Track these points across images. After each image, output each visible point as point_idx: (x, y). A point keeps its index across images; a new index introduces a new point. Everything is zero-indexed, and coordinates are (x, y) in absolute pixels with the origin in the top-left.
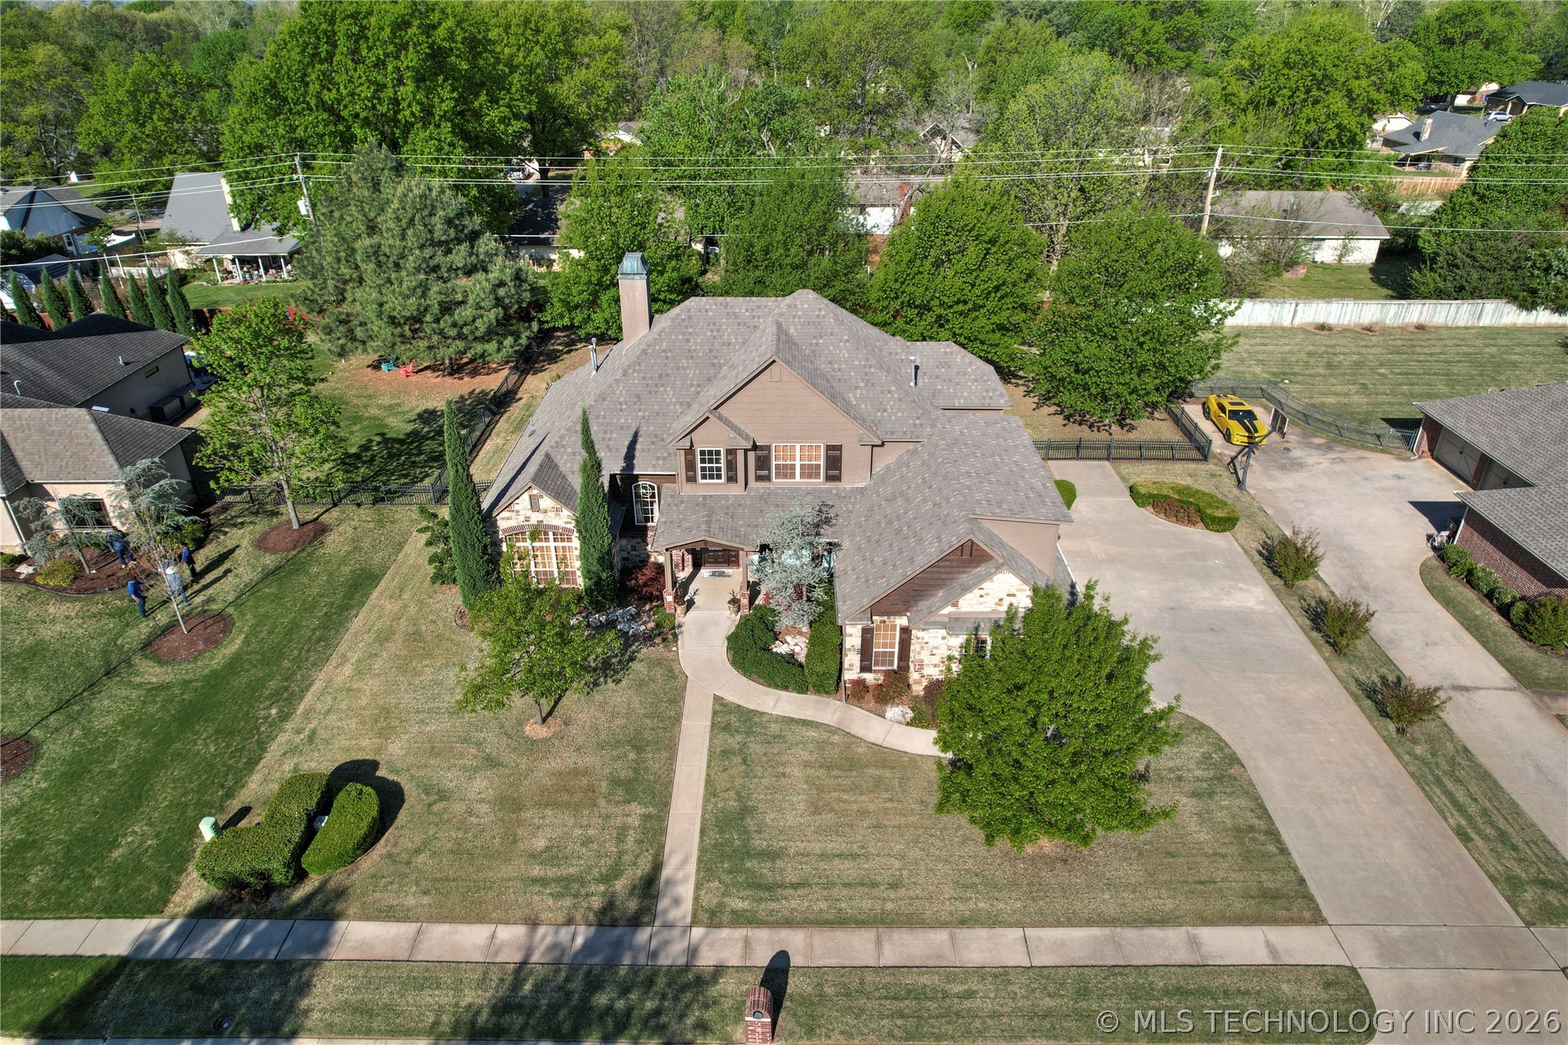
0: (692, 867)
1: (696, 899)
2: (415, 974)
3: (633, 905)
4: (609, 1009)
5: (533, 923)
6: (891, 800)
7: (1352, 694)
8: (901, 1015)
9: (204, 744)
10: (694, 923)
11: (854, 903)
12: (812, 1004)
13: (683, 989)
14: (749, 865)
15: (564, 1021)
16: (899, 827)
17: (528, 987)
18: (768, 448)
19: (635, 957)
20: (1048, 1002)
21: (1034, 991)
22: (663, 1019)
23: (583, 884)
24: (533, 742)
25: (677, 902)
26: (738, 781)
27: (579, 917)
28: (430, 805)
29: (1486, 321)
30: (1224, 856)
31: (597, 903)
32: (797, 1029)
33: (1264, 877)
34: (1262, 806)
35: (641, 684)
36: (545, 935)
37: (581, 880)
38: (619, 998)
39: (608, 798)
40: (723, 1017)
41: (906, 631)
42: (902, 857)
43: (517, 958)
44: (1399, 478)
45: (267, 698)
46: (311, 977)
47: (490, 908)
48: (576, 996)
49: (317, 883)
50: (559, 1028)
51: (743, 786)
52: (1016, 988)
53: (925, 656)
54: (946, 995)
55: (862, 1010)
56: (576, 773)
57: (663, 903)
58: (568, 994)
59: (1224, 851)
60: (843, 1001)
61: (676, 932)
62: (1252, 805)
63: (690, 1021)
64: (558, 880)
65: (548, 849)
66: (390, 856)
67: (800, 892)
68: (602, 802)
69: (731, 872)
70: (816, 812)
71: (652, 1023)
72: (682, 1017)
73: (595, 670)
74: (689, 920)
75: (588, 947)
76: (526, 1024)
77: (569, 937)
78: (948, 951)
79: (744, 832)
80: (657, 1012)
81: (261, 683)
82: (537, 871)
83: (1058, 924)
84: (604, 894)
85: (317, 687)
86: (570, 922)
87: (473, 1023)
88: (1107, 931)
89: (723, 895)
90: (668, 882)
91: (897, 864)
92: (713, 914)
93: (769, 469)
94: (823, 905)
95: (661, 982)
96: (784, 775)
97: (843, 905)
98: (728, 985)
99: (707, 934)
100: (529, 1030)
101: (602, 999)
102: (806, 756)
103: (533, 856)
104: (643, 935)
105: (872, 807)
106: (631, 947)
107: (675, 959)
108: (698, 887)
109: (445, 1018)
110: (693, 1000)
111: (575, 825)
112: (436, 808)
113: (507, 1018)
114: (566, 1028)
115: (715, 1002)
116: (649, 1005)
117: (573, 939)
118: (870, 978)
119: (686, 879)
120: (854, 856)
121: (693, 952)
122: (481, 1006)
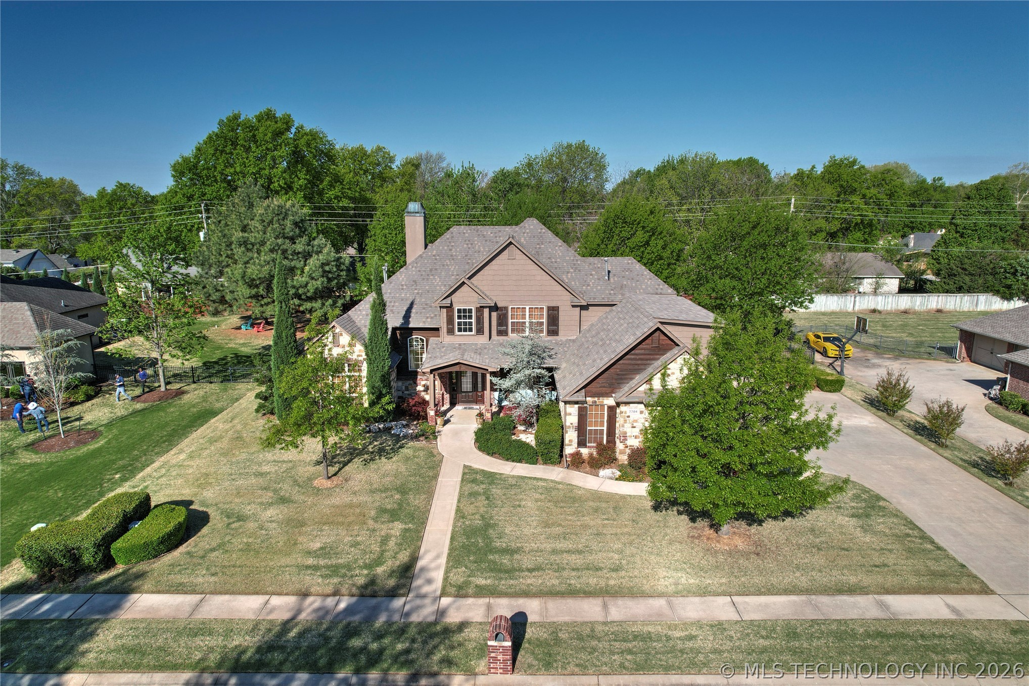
0: (443, 560)
1: (446, 579)
2: (191, 626)
3: (392, 582)
4: (364, 649)
5: (305, 595)
6: (607, 519)
7: (960, 466)
8: (630, 652)
9: (55, 492)
10: (444, 594)
11: (581, 580)
12: (549, 645)
13: (432, 636)
14: (491, 557)
15: (321, 657)
16: (616, 534)
17: (292, 634)
18: (506, 308)
19: (390, 616)
20: (762, 642)
21: (748, 635)
22: (412, 656)
23: (350, 569)
24: (318, 490)
25: (429, 581)
26: (482, 510)
27: (344, 590)
28: (229, 524)
29: (982, 307)
30: (890, 551)
31: (361, 581)
32: (535, 663)
33: (929, 563)
34: (911, 523)
35: (407, 459)
36: (313, 603)
37: (349, 567)
38: (373, 642)
39: (375, 520)
40: (467, 655)
41: (612, 410)
42: (620, 552)
43: (286, 616)
44: (951, 370)
45: (114, 470)
46: (96, 629)
47: (267, 584)
48: (334, 640)
49: (121, 571)
50: (315, 662)
51: (487, 512)
52: (732, 633)
53: (627, 428)
54: (669, 638)
55: (594, 650)
56: (351, 506)
57: (417, 583)
58: (327, 640)
59: (890, 547)
60: (575, 643)
61: (427, 601)
62: (903, 522)
63: (436, 657)
64: (327, 567)
65: (322, 548)
66: (188, 553)
67: (535, 573)
68: (371, 522)
69: (475, 562)
70: (547, 525)
71: (402, 659)
72: (429, 654)
73: (372, 453)
74: (438, 593)
75: (349, 610)
76: (286, 660)
77: (334, 603)
78: (667, 610)
79: (487, 537)
80: (407, 651)
81: (113, 462)
82: (310, 561)
83: (759, 593)
84: (367, 575)
85: (156, 465)
86: (336, 593)
87: (237, 660)
88: (803, 598)
89: (469, 576)
90: (423, 569)
91: (616, 556)
92: (460, 588)
93: (507, 326)
94: (556, 582)
95: (412, 631)
96: (519, 506)
97: (572, 582)
98: (471, 633)
99: (454, 602)
100: (288, 665)
101: (356, 643)
102: (538, 496)
103: (309, 553)
104: (398, 603)
105: (592, 523)
106: (387, 609)
107: (426, 617)
108: (447, 572)
109: (212, 657)
110: (440, 643)
111: (347, 535)
112: (233, 526)
113: (269, 656)
114: (322, 662)
115: (460, 645)
116: (400, 647)
117: (337, 604)
118: (599, 628)
119: (438, 568)
120: (580, 552)
121: (441, 613)
122: (248, 648)
